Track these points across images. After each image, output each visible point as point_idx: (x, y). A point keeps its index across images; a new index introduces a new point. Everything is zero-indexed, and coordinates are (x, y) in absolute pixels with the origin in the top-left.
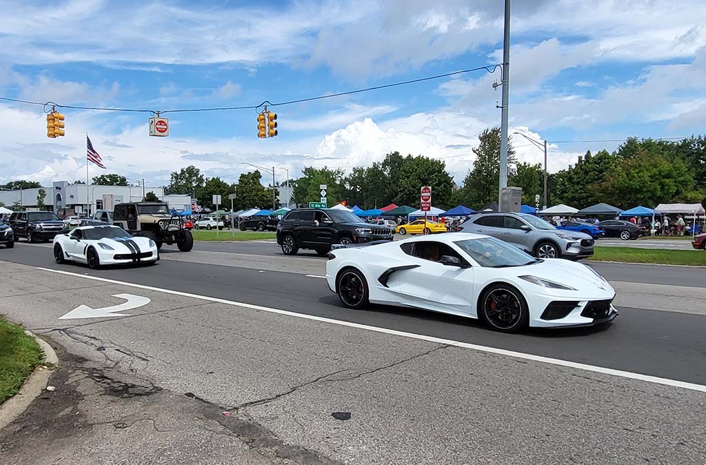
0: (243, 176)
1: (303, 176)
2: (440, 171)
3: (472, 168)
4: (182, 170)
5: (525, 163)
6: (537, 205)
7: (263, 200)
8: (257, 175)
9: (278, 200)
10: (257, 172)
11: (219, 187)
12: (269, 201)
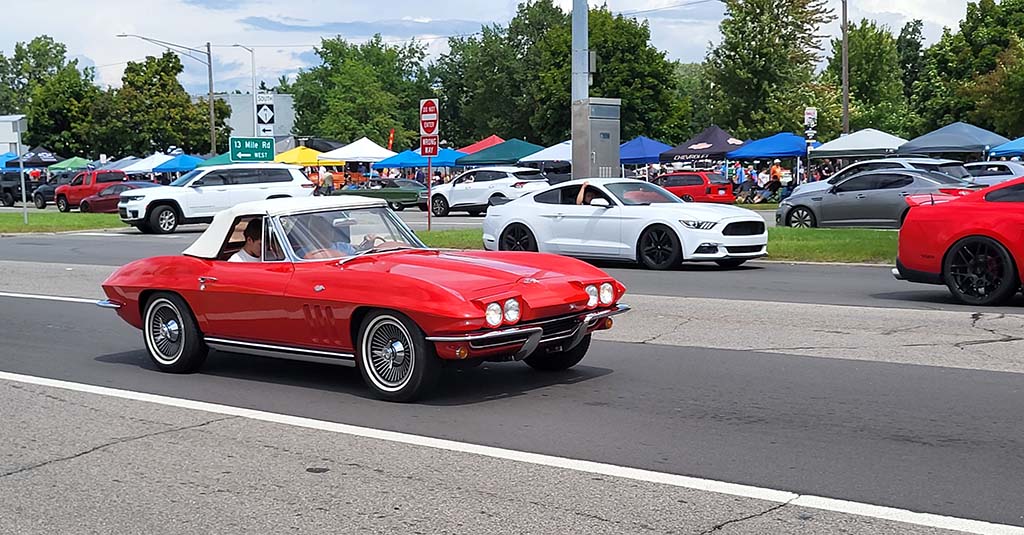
0: (132, 68)
1: (318, 62)
2: (633, 49)
3: (719, 39)
4: (19, 48)
5: (864, 22)
6: (811, 133)
7: (185, 131)
8: (169, 65)
9: (228, 130)
10: (169, 56)
11: (79, 97)
12: (199, 132)
